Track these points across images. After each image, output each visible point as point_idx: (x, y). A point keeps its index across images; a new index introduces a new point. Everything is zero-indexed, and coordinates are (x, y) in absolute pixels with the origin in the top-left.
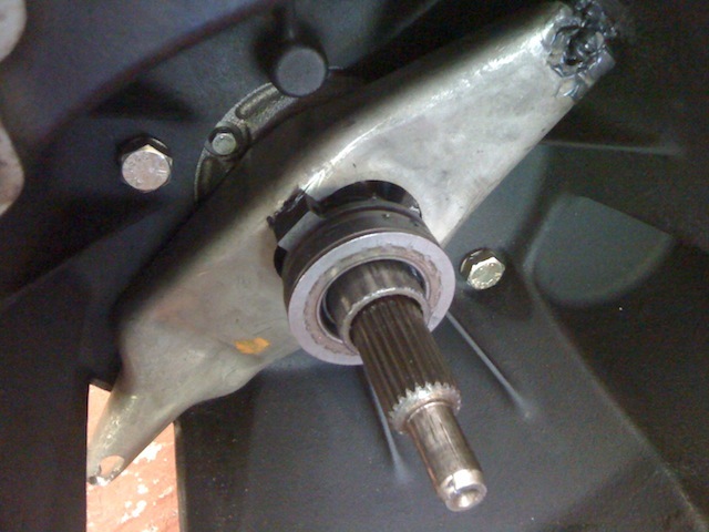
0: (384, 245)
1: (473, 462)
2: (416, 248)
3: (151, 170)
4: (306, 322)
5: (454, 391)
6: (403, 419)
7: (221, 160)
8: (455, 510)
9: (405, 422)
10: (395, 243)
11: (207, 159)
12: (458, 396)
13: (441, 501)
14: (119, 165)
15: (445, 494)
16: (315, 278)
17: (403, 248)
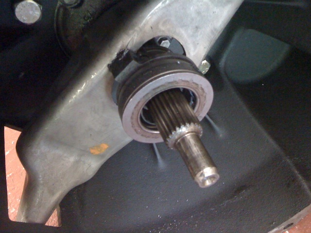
0: (177, 80)
1: (212, 163)
2: (195, 81)
3: (31, 12)
4: (132, 123)
5: (200, 127)
6: (174, 142)
7: (68, 7)
8: (203, 187)
9: (175, 143)
10: (183, 79)
11: (61, 6)
12: (202, 129)
13: (197, 184)
14: (13, 10)
15: (199, 180)
16: (138, 100)
17: (188, 81)
